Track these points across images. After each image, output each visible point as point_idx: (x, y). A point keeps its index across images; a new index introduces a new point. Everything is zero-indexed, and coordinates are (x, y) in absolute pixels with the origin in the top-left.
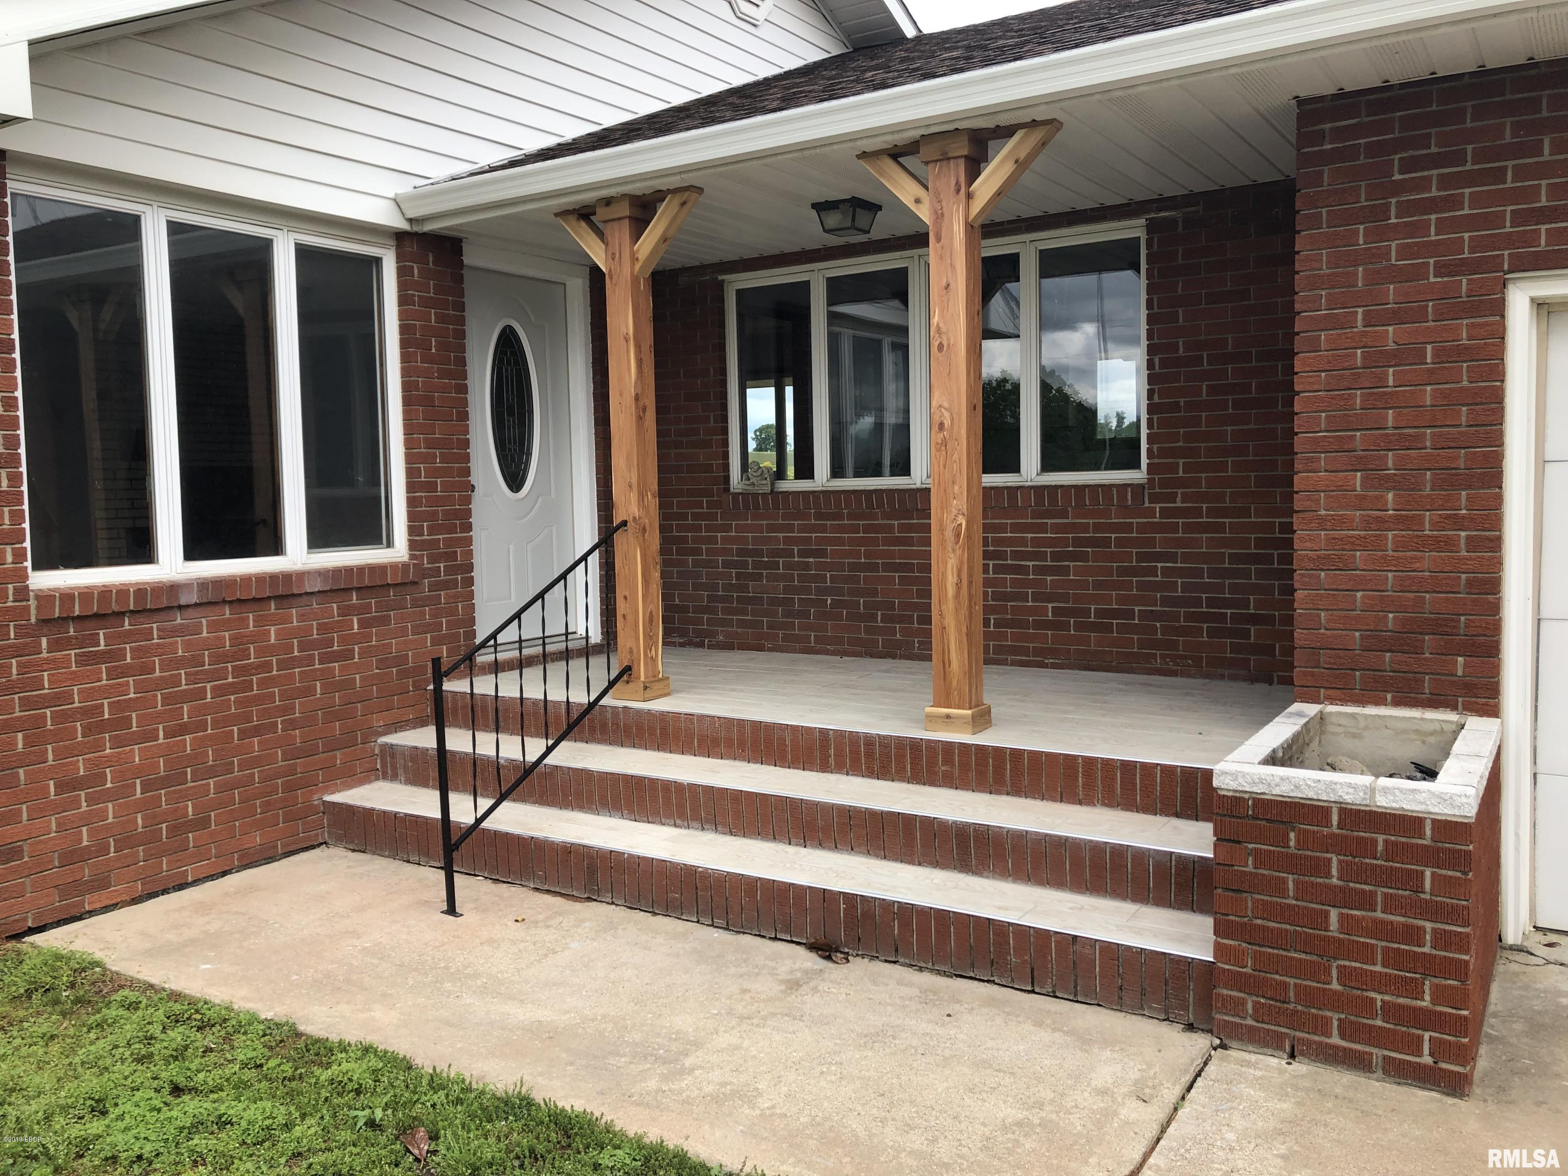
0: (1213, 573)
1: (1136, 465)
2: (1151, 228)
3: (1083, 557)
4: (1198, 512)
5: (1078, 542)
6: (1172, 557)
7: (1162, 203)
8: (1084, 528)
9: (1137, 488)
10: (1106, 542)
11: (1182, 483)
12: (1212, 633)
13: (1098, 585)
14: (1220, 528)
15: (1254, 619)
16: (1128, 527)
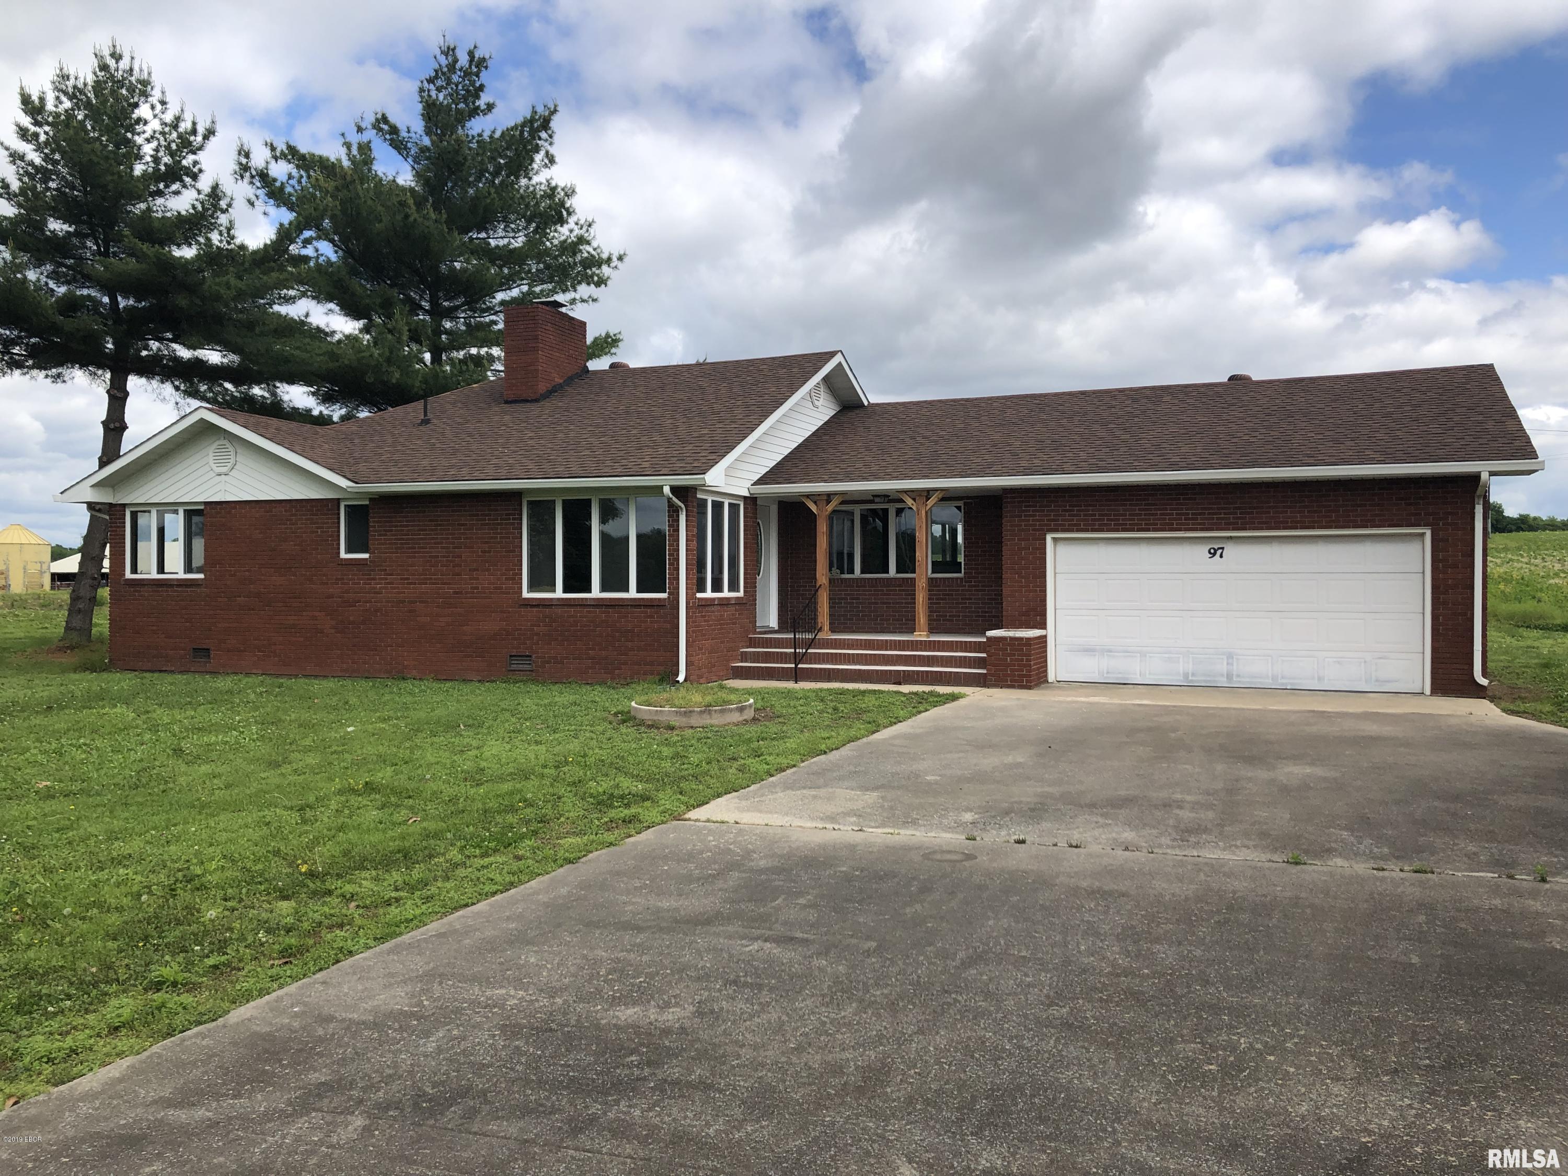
0: (982, 603)
1: (960, 572)
2: (965, 504)
3: (945, 599)
4: (978, 586)
5: (943, 595)
6: (971, 599)
7: (968, 498)
8: (946, 590)
9: (961, 579)
10: (952, 595)
11: (974, 577)
12: (983, 621)
13: (949, 607)
14: (984, 590)
15: (994, 617)
16: (958, 590)
